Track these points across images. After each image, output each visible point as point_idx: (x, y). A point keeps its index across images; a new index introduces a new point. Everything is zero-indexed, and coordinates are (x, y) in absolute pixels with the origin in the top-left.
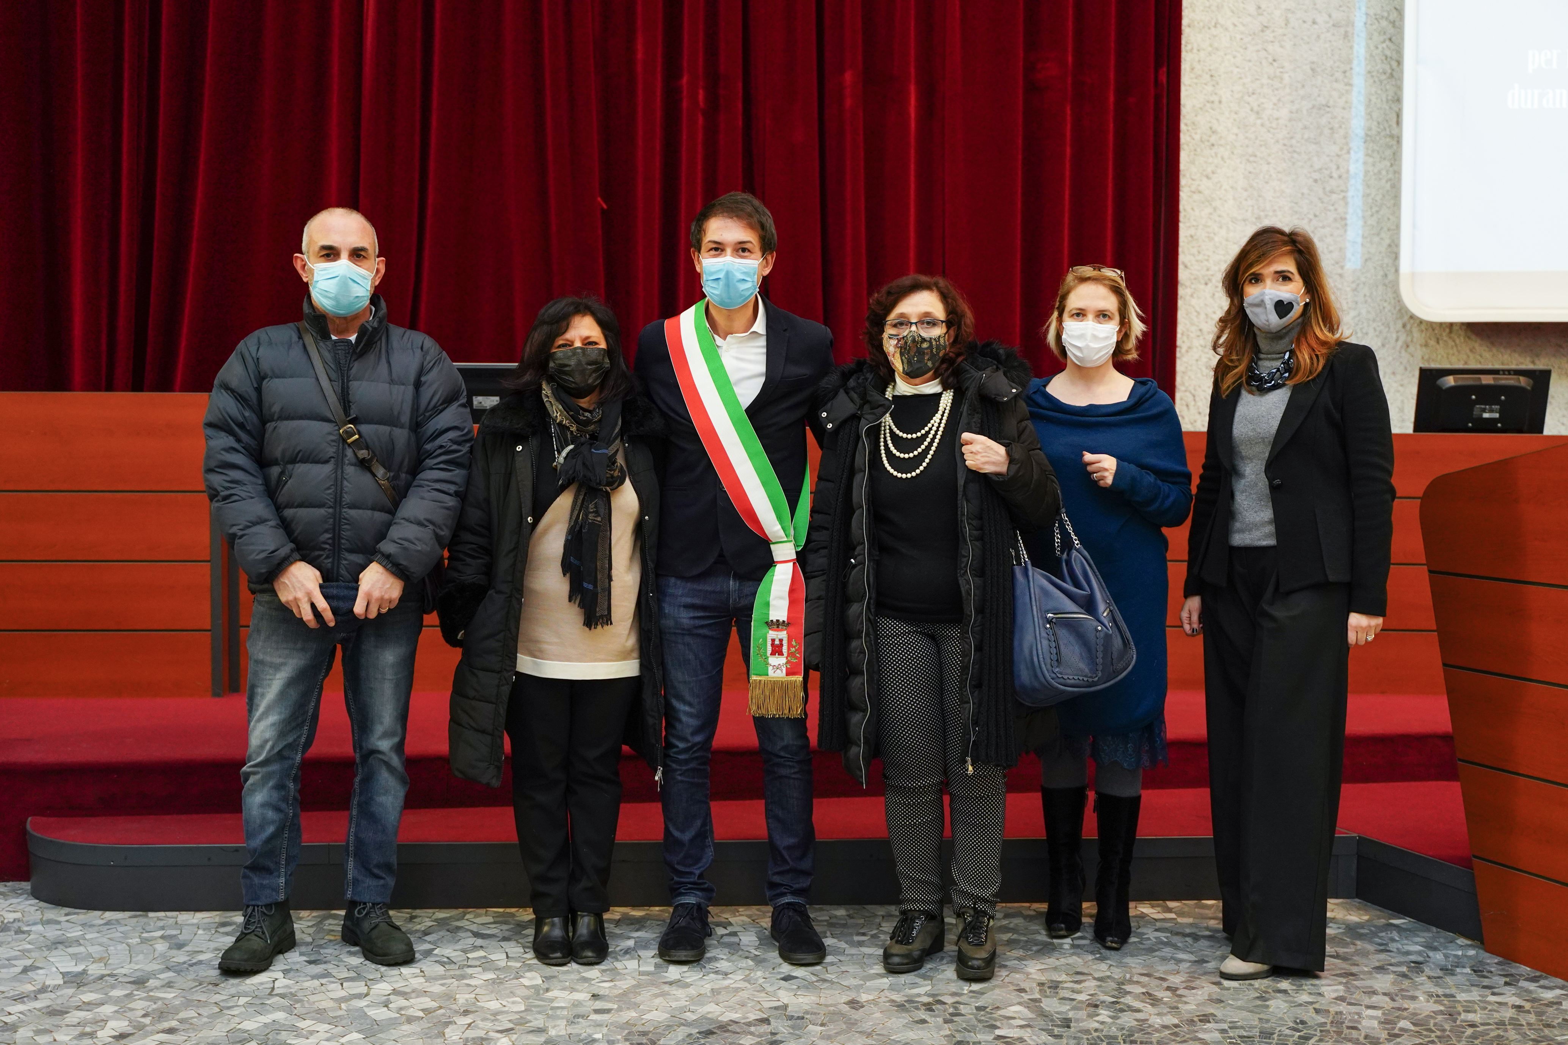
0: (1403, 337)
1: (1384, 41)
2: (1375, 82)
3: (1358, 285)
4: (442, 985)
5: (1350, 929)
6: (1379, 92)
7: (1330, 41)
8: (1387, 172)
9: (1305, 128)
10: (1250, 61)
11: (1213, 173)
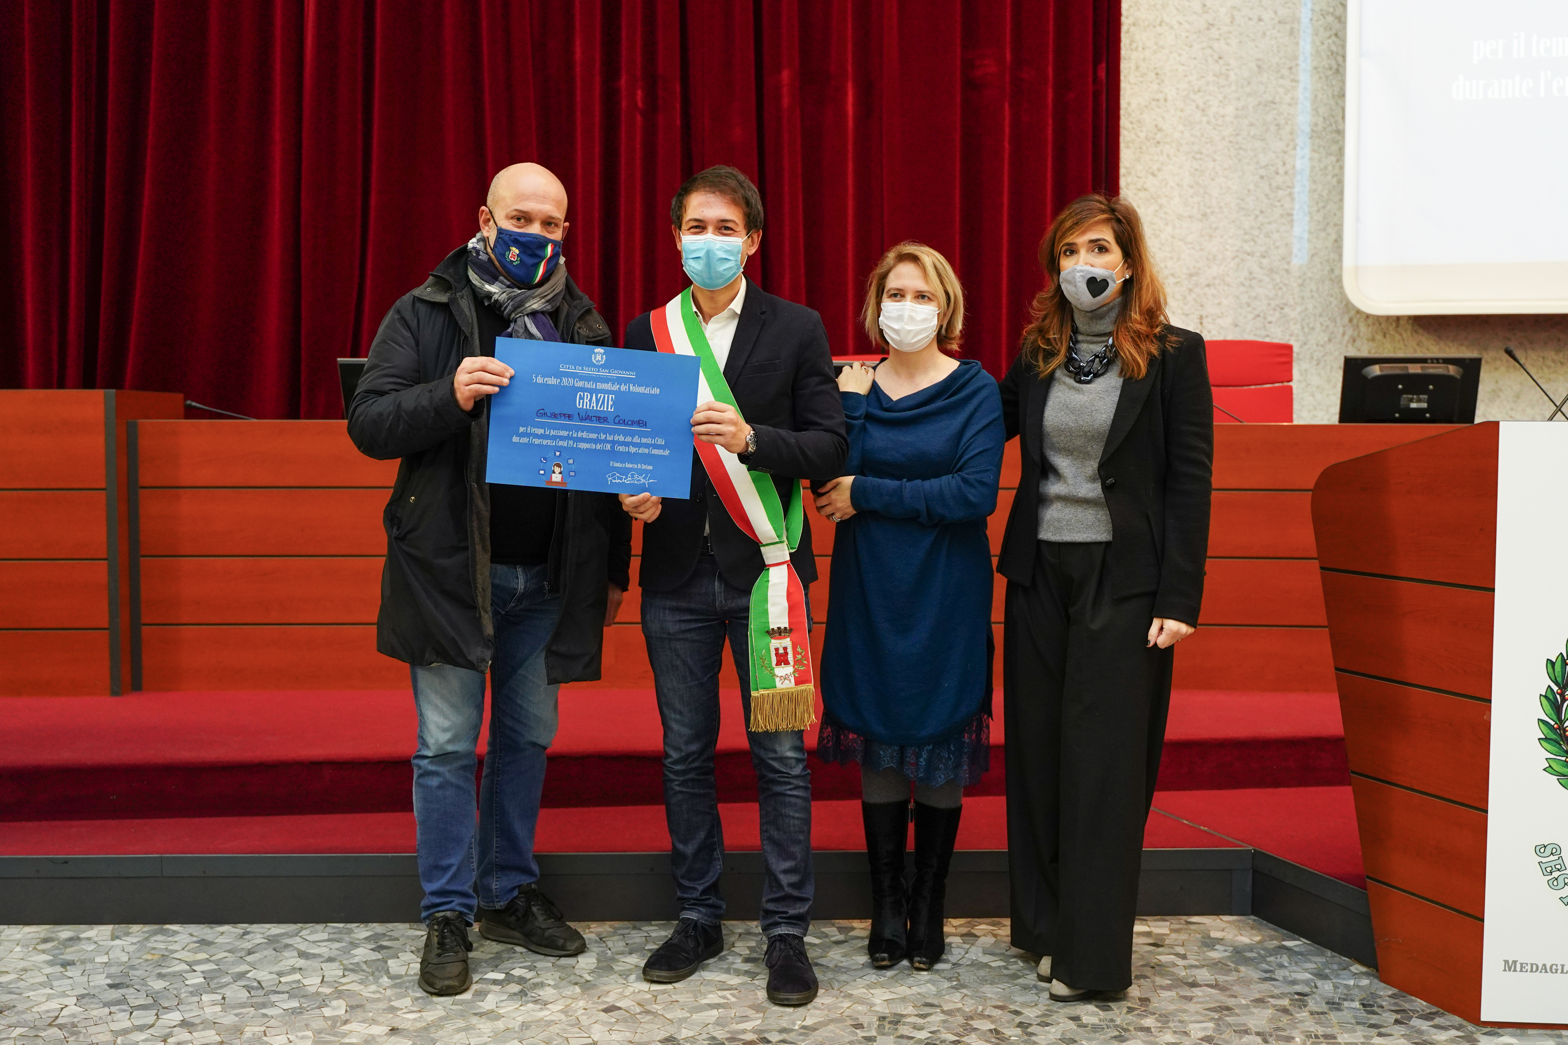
0: (1350, 332)
1: (1330, 37)
2: (1320, 78)
3: (1304, 280)
4: (236, 1015)
5: (1238, 952)
6: (1325, 87)
7: (1276, 38)
8: (1334, 167)
9: (1252, 124)
10: (1195, 59)
11: (1159, 170)
